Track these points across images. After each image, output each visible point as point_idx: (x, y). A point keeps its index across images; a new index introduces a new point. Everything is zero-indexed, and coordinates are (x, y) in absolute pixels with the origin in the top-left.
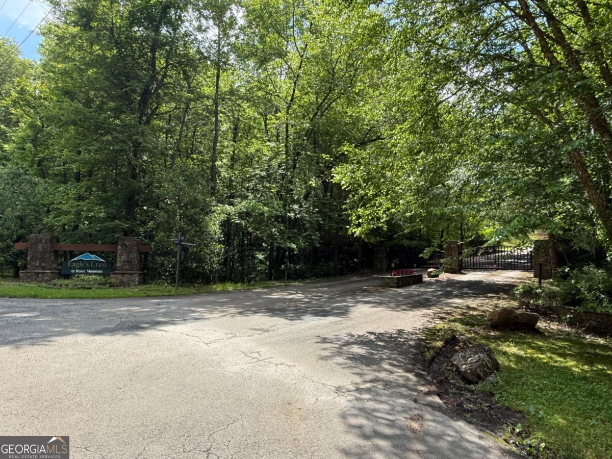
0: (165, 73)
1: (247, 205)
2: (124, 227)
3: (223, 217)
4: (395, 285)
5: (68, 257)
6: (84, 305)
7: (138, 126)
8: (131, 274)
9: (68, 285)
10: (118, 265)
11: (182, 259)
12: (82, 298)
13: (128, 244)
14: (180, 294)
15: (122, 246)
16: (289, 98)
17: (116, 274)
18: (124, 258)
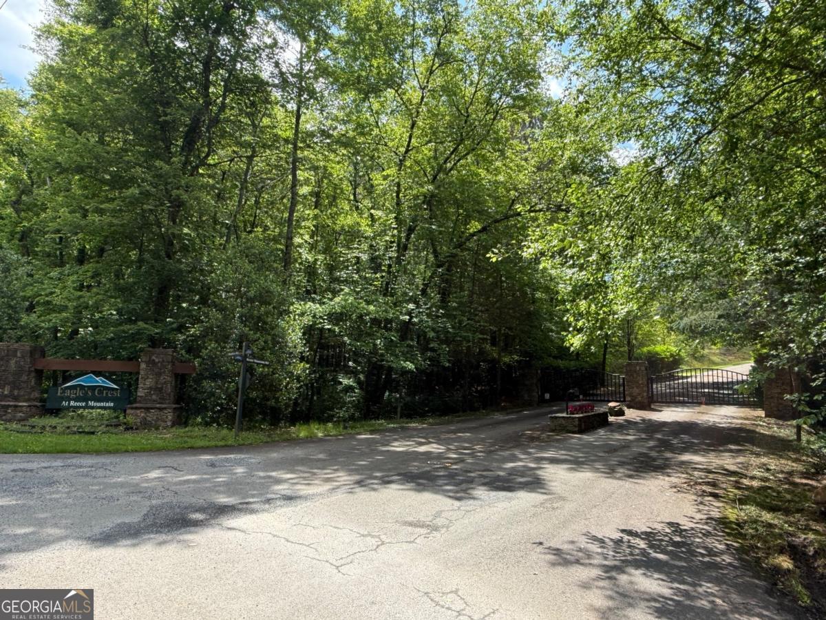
0: (223, 103)
1: (343, 303)
2: (152, 333)
3: (307, 320)
4: (576, 429)
5: (60, 380)
6: (81, 467)
7: (180, 176)
8: (161, 409)
9: (55, 427)
10: (139, 394)
11: (247, 385)
12: (77, 452)
13: (157, 360)
14: (243, 445)
15: (147, 363)
16: (403, 150)
17: (136, 408)
18: (149, 383)
